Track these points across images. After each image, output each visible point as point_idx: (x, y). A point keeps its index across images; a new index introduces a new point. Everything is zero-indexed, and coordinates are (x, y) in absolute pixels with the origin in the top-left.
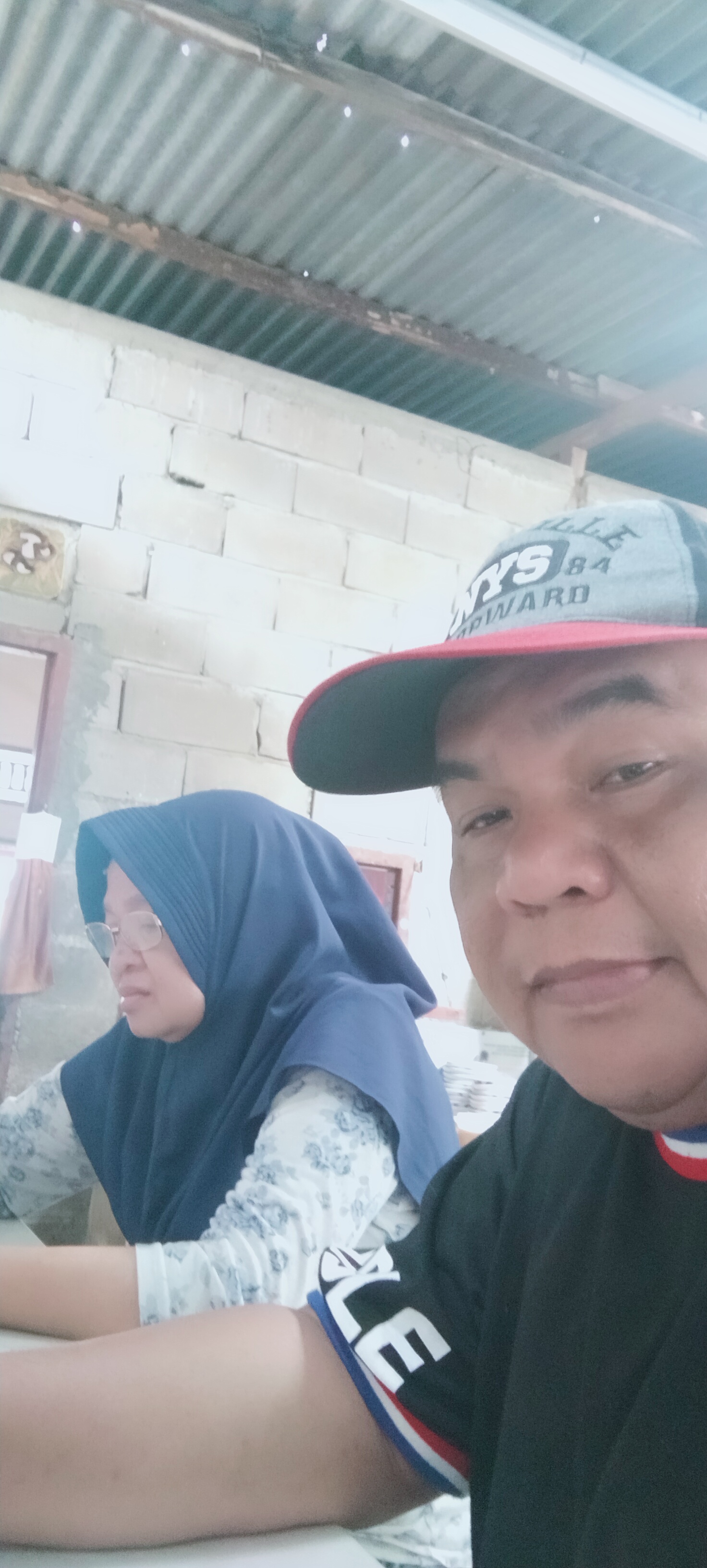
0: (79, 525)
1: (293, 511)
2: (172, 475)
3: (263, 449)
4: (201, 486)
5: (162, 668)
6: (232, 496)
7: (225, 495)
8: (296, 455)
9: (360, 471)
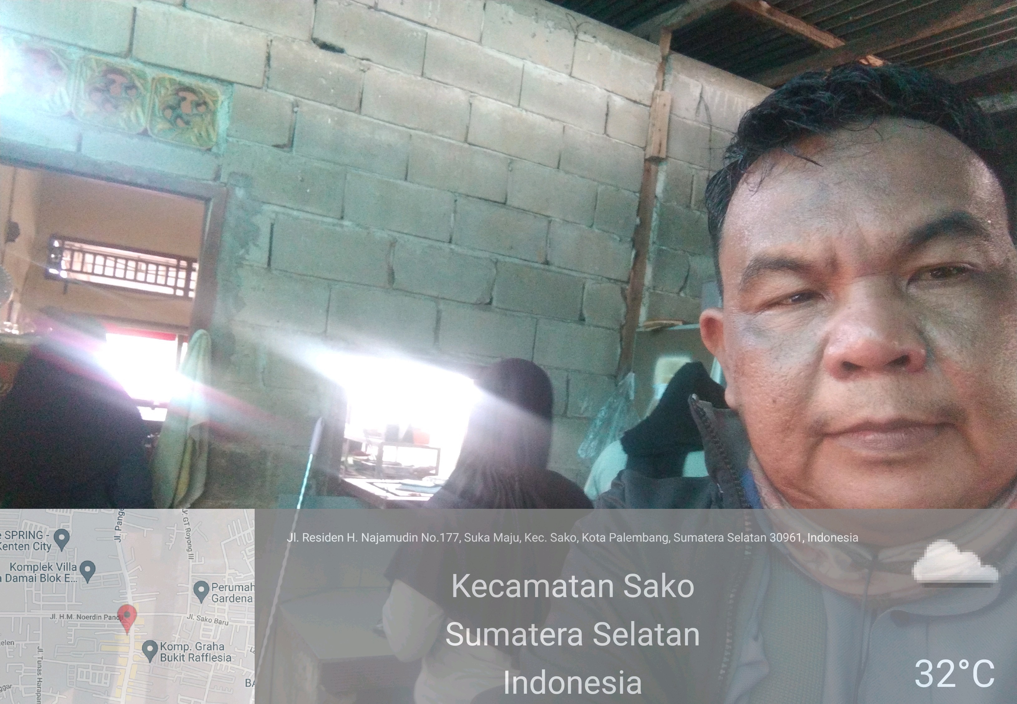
0: (231, 83)
1: (422, 75)
2: (315, 41)
3: (398, 19)
4: (341, 51)
5: (307, 212)
6: (368, 60)
7: (363, 59)
8: (425, 25)
9: (480, 42)
